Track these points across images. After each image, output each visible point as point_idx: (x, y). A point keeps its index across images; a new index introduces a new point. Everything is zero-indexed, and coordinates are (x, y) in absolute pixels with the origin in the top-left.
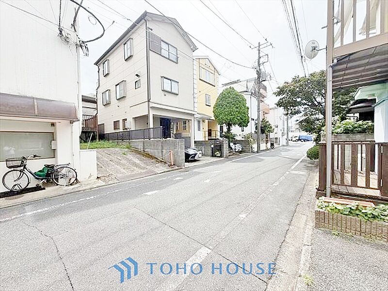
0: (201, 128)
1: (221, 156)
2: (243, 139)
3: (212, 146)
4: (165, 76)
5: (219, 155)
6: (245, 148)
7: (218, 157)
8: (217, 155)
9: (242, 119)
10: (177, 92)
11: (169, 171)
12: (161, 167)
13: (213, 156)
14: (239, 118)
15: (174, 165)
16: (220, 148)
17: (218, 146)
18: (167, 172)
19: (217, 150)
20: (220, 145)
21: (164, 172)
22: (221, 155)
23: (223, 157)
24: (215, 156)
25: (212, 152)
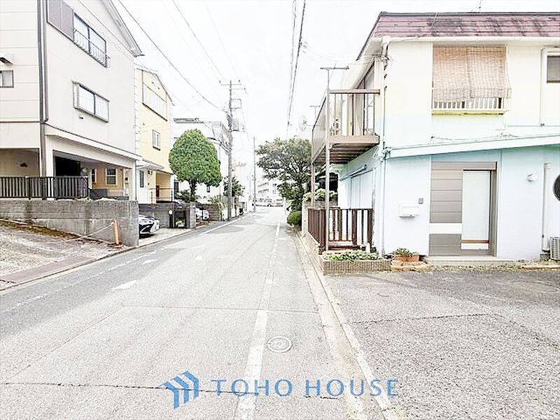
0: (145, 184)
1: (185, 227)
2: (210, 203)
3: (171, 212)
4: (82, 83)
5: (182, 225)
6: (213, 214)
7: (180, 228)
8: (179, 226)
9: (213, 176)
10: (105, 118)
11: (116, 254)
12: (95, 249)
13: (171, 227)
14: (209, 174)
15: (120, 243)
16: (185, 215)
17: (181, 212)
18: (113, 255)
19: (178, 218)
20: (185, 212)
21: (107, 256)
22: (186, 225)
23: (189, 228)
24: (176, 227)
25: (171, 222)
